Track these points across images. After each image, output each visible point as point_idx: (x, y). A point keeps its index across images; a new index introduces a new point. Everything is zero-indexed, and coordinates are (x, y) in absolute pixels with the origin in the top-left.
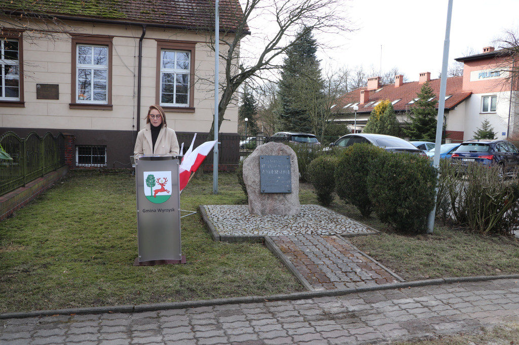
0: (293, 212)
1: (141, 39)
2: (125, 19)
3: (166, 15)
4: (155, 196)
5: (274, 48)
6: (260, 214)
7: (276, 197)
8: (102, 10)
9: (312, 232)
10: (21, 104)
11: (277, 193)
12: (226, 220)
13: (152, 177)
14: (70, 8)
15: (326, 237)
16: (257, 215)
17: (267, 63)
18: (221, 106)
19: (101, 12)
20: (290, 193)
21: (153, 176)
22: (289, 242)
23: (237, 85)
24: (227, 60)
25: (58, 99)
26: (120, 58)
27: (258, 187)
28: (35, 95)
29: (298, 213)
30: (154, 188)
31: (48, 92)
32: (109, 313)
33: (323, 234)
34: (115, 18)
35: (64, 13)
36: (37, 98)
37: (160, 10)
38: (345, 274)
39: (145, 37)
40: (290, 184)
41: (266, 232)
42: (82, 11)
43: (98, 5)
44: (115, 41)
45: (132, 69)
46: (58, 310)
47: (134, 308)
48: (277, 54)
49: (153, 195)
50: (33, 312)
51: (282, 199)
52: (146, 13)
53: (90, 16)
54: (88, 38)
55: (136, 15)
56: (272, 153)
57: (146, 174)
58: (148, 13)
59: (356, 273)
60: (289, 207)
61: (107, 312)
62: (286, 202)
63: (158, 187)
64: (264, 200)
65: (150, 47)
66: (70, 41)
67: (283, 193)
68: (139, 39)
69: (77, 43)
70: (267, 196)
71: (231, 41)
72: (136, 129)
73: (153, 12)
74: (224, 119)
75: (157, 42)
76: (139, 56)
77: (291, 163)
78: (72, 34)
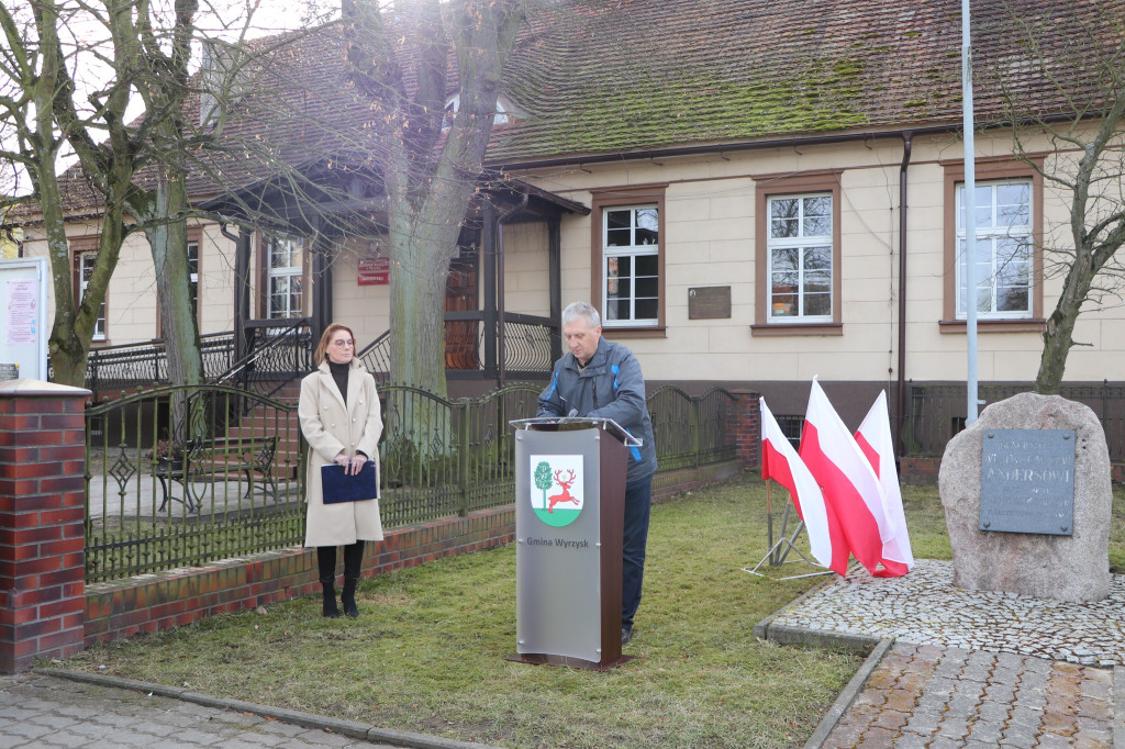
0: (1074, 591)
1: (904, 169)
2: (862, 127)
4: (551, 511)
6: (974, 586)
7: (1026, 544)
8: (818, 116)
9: (1041, 649)
10: (660, 331)
11: (1028, 535)
13: (545, 468)
14: (753, 124)
15: (1065, 669)
18: (1061, 309)
19: (814, 120)
20: (1067, 535)
21: (547, 465)
22: (927, 663)
23: (1108, 249)
24: (1076, 188)
25: (729, 316)
26: (857, 214)
27: (974, 515)
28: (685, 311)
29: (1089, 596)
30: (550, 493)
31: (710, 303)
32: (325, 731)
33: (1071, 658)
34: (840, 129)
35: (736, 138)
36: (690, 318)
37: (955, 91)
39: (911, 161)
40: (1071, 511)
41: (906, 632)
42: (776, 125)
43: (813, 106)
44: (846, 179)
45: (886, 238)
46: (261, 707)
49: (548, 507)
51: (1045, 553)
52: (916, 105)
53: (788, 134)
54: (789, 182)
55: (892, 113)
56: (1023, 423)
57: (535, 460)
58: (923, 104)
60: (1061, 576)
61: (323, 728)
62: (1055, 560)
63: (556, 490)
64: (991, 550)
65: (927, 182)
66: (753, 192)
67: (1047, 535)
68: (899, 168)
69: (767, 196)
70: (998, 541)
71: (1090, 137)
72: (895, 378)
73: (935, 100)
74: (1072, 343)
75: (943, 168)
76: (900, 207)
77: (1080, 450)
78: (755, 178)
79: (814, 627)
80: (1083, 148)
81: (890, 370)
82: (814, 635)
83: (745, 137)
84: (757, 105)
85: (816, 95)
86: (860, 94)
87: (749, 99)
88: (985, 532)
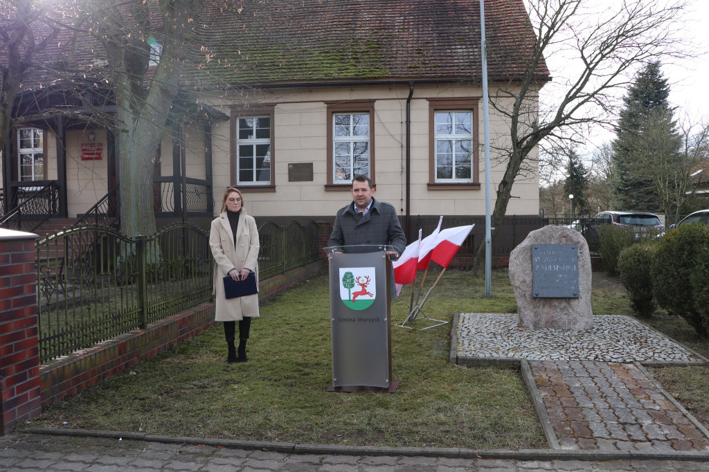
0: (581, 325)
1: (408, 102)
2: (387, 77)
3: (439, 67)
4: (354, 301)
5: (579, 94)
6: (531, 327)
7: (556, 303)
8: (362, 70)
9: (597, 357)
10: (272, 188)
11: (557, 299)
12: (479, 334)
13: (349, 276)
14: (325, 72)
15: (615, 366)
16: (526, 328)
17: (568, 116)
18: (506, 179)
19: (359, 72)
20: (576, 297)
21: (351, 274)
22: (554, 370)
23: (528, 149)
24: (512, 117)
25: (312, 180)
26: (384, 126)
27: (530, 289)
28: (286, 177)
29: (587, 328)
30: (353, 290)
31: (301, 172)
32: (263, 451)
33: (613, 360)
34: (375, 78)
35: (317, 79)
36: (290, 181)
37: (432, 61)
38: (622, 426)
39: (413, 97)
40: (577, 285)
41: (527, 354)
42: (338, 73)
43: (357, 64)
44: (377, 105)
45: (399, 138)
46: (207, 440)
47: (294, 447)
48: (583, 103)
49: (352, 299)
50: (179, 438)
51: (565, 307)
52: (414, 68)
53: (346, 79)
54: (346, 105)
55: (401, 71)
56: (550, 241)
57: (342, 272)
58: (417, 67)
59: (641, 426)
60: (575, 318)
61: (261, 448)
62: (571, 311)
63: (358, 288)
64: (538, 307)
65: (420, 109)
66: (325, 110)
67: (566, 298)
68: (406, 100)
69: (333, 112)
70: (542, 302)
71: (517, 92)
72: (404, 214)
73: (423, 66)
74: (511, 197)
75: (428, 102)
76: (407, 121)
77: (579, 254)
78: (326, 102)
79: (482, 356)
80: (513, 96)
81: (402, 210)
82: (484, 360)
83: (322, 79)
84: (325, 61)
85: (358, 58)
86: (382, 60)
87: (320, 58)
88: (535, 298)
